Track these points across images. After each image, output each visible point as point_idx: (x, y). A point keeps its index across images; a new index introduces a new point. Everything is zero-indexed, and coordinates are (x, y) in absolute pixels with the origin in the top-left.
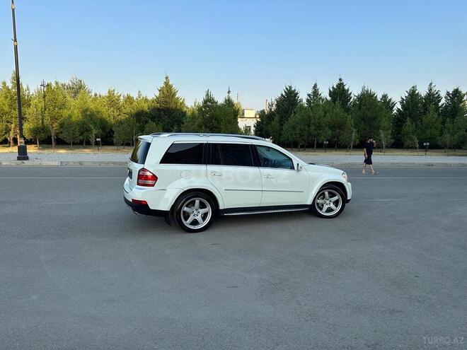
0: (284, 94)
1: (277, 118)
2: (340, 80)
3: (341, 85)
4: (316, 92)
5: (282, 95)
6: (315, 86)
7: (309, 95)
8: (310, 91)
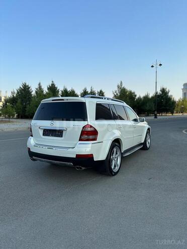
0: (22, 87)
1: (19, 101)
2: (53, 82)
3: (53, 85)
4: (40, 87)
5: (20, 87)
6: (39, 84)
7: (37, 89)
8: (37, 87)
